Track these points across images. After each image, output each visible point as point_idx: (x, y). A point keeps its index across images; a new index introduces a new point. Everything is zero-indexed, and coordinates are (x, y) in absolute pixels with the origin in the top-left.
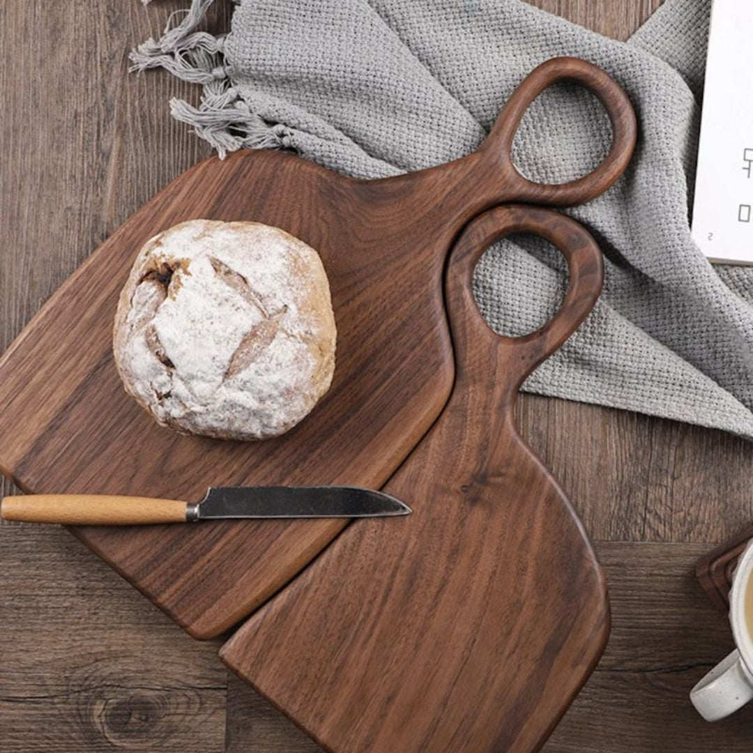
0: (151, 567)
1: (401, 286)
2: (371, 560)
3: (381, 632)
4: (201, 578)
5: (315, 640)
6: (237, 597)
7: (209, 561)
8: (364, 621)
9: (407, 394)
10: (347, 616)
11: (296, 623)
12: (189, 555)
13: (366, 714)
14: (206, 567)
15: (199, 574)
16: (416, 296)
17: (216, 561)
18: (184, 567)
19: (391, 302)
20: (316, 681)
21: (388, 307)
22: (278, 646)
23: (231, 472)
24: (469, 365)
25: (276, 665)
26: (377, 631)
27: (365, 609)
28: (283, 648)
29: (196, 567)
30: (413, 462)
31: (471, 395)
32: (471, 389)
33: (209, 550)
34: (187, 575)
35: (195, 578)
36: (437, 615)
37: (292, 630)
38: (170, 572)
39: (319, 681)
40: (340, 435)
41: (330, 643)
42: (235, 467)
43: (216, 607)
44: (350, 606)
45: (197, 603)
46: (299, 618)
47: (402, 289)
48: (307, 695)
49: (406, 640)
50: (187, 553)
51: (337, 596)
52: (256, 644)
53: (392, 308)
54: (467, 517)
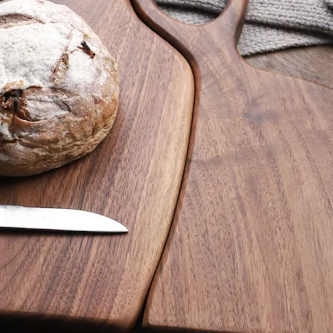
0: (49, 296)
1: (113, 30)
2: (214, 194)
3: (257, 235)
4: (95, 279)
5: (212, 269)
6: (132, 276)
7: (93, 265)
8: (239, 235)
9: (164, 84)
10: (224, 240)
11: (189, 266)
12: (74, 270)
13: (289, 296)
14: (93, 271)
15: (91, 278)
16: (128, 30)
17: (99, 262)
18: (76, 280)
19: (113, 42)
20: (234, 296)
21: (113, 45)
22: (187, 290)
23: (70, 199)
24: (193, 48)
25: (194, 304)
26: (254, 236)
27: (234, 227)
28: (191, 289)
29: (85, 275)
30: (198, 121)
31: (208, 63)
32: (205, 59)
33: (88, 258)
34: (82, 285)
35: (90, 282)
36: (289, 200)
37: (189, 272)
38: (67, 290)
39: (236, 296)
40: (135, 132)
41: (224, 265)
42: (71, 194)
43: (120, 292)
44: (221, 232)
45: (103, 299)
46: (188, 262)
47: (115, 32)
48: (233, 311)
49: (280, 229)
50: (72, 269)
51: (207, 231)
52: (167, 298)
53: (116, 45)
54: (261, 130)
